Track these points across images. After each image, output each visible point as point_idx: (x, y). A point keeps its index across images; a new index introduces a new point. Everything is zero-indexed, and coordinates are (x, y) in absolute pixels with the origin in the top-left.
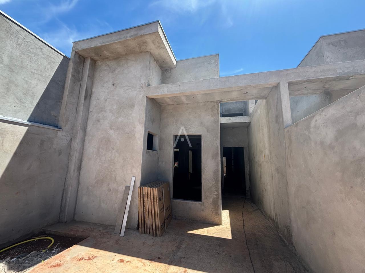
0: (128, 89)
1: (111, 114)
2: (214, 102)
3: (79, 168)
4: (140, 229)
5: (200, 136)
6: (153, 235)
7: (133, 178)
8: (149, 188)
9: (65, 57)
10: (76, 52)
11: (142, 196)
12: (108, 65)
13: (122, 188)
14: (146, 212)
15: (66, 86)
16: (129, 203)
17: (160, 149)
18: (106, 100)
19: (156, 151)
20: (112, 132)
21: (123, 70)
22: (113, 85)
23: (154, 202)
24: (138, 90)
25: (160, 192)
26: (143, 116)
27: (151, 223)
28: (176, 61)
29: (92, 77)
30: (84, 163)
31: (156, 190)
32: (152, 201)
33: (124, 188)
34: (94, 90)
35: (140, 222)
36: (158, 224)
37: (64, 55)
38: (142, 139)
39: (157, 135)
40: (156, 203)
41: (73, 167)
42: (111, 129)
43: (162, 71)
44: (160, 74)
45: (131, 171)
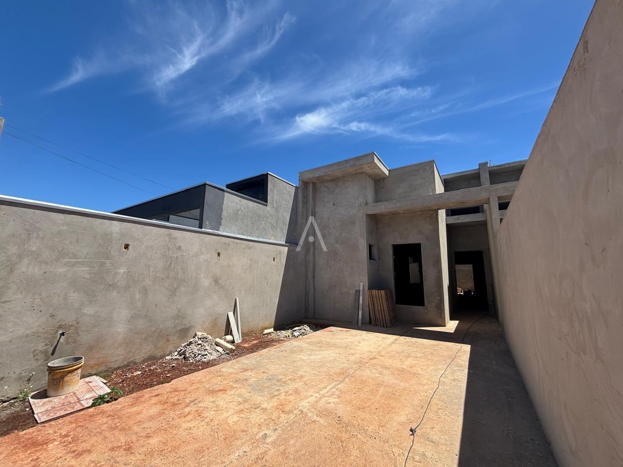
0: (347, 208)
1: (335, 231)
2: (432, 210)
3: (314, 277)
4: (373, 323)
5: (420, 244)
6: (384, 327)
7: (362, 284)
8: (377, 291)
9: (296, 187)
10: (302, 181)
11: (372, 297)
12: (327, 187)
13: (353, 292)
14: (376, 309)
15: (298, 211)
16: (361, 302)
17: (379, 259)
18: (329, 218)
19: (376, 260)
20: (338, 246)
21: (341, 191)
22: (334, 204)
23: (382, 301)
24: (357, 208)
25: (386, 294)
26: (364, 231)
27: (381, 318)
28: (389, 170)
29: (314, 199)
30: (316, 272)
31: (383, 292)
32: (381, 300)
33: (354, 292)
34: (316, 210)
35: (372, 316)
36: (388, 318)
37: (295, 186)
38: (366, 251)
39: (374, 245)
40: (384, 302)
41: (310, 275)
42: (337, 243)
43: (374, 181)
44: (373, 185)
45: (359, 278)
